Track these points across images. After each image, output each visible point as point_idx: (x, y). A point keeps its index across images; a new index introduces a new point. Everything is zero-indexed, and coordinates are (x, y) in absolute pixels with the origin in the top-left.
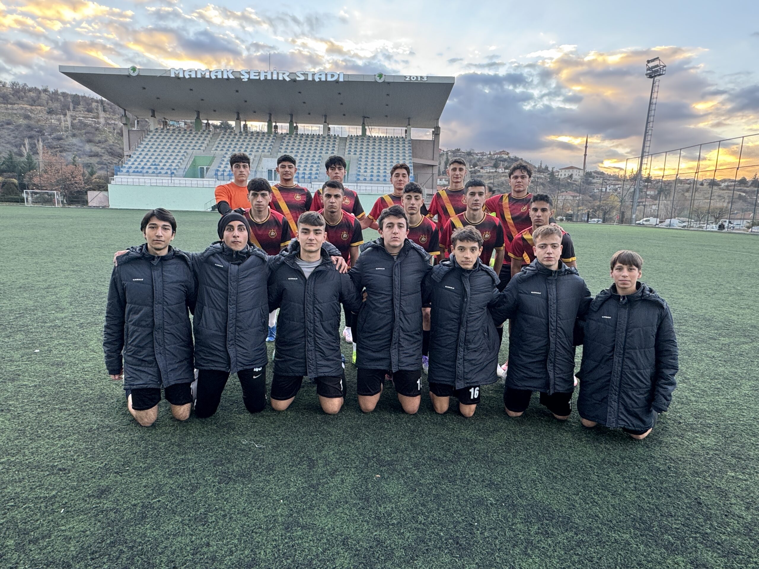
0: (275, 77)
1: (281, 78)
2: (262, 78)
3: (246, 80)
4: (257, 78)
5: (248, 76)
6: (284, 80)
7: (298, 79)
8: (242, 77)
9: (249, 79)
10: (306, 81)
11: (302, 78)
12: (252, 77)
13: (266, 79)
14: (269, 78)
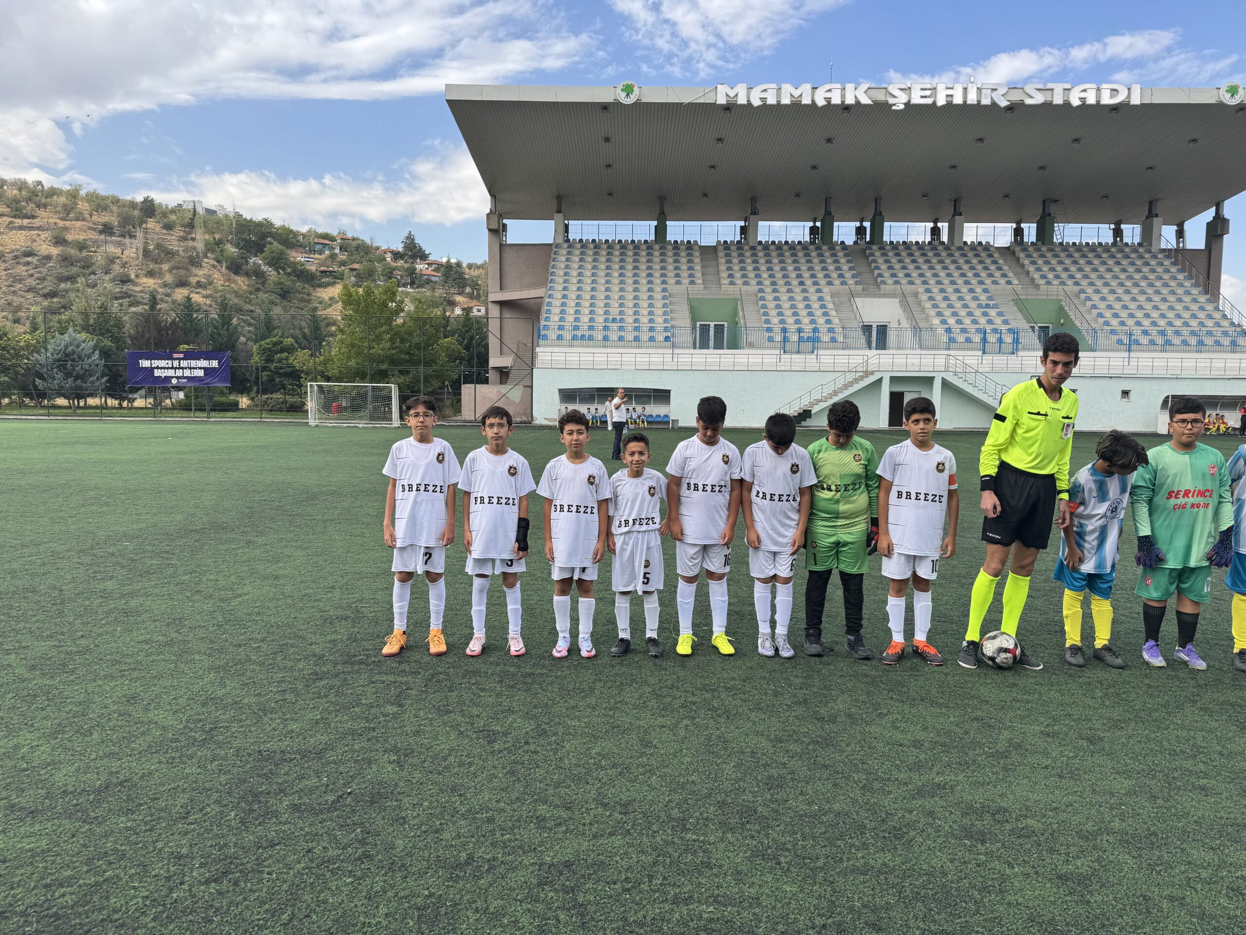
0: (972, 99)
1: (986, 101)
2: (941, 101)
3: (902, 107)
4: (929, 101)
5: (905, 100)
6: (994, 104)
7: (1029, 101)
8: (891, 101)
9: (908, 104)
10: (1047, 106)
11: (1038, 99)
12: (916, 100)
13: (949, 105)
14: (958, 100)
